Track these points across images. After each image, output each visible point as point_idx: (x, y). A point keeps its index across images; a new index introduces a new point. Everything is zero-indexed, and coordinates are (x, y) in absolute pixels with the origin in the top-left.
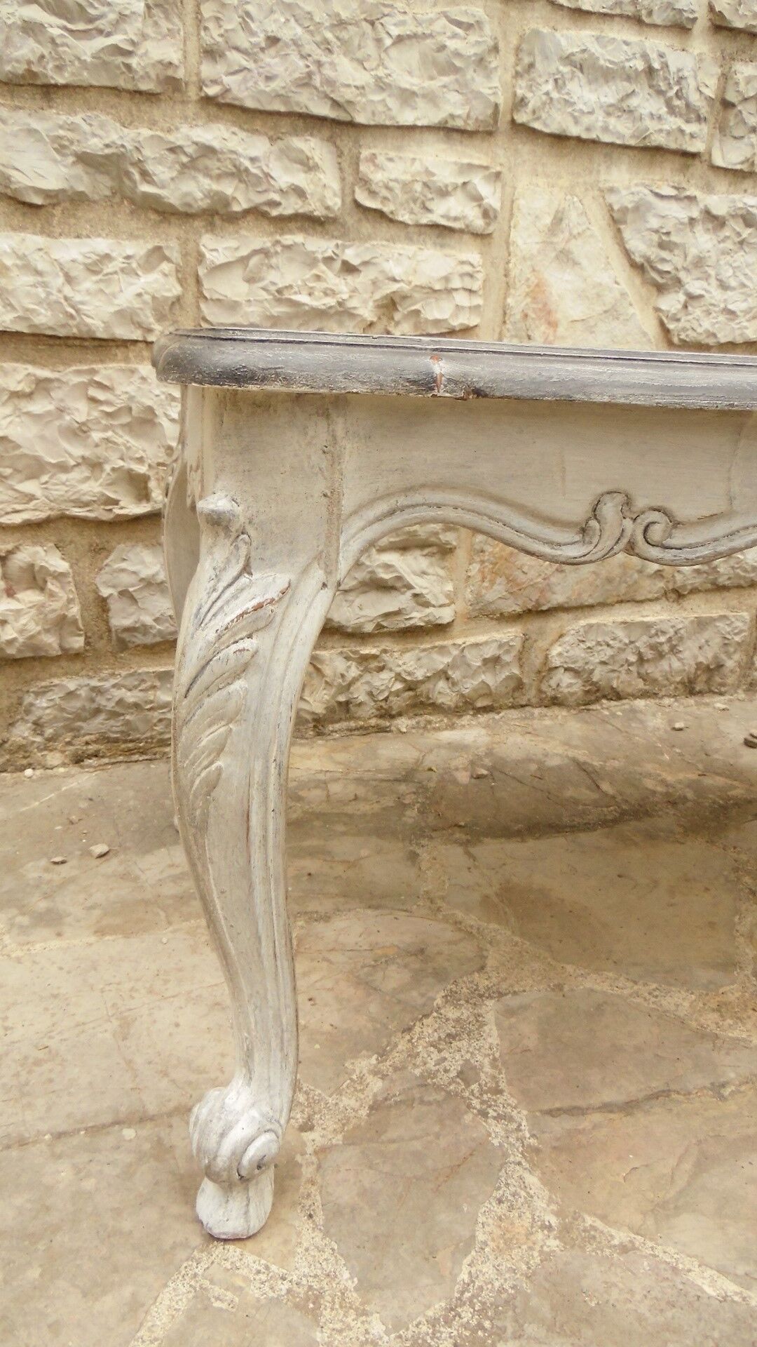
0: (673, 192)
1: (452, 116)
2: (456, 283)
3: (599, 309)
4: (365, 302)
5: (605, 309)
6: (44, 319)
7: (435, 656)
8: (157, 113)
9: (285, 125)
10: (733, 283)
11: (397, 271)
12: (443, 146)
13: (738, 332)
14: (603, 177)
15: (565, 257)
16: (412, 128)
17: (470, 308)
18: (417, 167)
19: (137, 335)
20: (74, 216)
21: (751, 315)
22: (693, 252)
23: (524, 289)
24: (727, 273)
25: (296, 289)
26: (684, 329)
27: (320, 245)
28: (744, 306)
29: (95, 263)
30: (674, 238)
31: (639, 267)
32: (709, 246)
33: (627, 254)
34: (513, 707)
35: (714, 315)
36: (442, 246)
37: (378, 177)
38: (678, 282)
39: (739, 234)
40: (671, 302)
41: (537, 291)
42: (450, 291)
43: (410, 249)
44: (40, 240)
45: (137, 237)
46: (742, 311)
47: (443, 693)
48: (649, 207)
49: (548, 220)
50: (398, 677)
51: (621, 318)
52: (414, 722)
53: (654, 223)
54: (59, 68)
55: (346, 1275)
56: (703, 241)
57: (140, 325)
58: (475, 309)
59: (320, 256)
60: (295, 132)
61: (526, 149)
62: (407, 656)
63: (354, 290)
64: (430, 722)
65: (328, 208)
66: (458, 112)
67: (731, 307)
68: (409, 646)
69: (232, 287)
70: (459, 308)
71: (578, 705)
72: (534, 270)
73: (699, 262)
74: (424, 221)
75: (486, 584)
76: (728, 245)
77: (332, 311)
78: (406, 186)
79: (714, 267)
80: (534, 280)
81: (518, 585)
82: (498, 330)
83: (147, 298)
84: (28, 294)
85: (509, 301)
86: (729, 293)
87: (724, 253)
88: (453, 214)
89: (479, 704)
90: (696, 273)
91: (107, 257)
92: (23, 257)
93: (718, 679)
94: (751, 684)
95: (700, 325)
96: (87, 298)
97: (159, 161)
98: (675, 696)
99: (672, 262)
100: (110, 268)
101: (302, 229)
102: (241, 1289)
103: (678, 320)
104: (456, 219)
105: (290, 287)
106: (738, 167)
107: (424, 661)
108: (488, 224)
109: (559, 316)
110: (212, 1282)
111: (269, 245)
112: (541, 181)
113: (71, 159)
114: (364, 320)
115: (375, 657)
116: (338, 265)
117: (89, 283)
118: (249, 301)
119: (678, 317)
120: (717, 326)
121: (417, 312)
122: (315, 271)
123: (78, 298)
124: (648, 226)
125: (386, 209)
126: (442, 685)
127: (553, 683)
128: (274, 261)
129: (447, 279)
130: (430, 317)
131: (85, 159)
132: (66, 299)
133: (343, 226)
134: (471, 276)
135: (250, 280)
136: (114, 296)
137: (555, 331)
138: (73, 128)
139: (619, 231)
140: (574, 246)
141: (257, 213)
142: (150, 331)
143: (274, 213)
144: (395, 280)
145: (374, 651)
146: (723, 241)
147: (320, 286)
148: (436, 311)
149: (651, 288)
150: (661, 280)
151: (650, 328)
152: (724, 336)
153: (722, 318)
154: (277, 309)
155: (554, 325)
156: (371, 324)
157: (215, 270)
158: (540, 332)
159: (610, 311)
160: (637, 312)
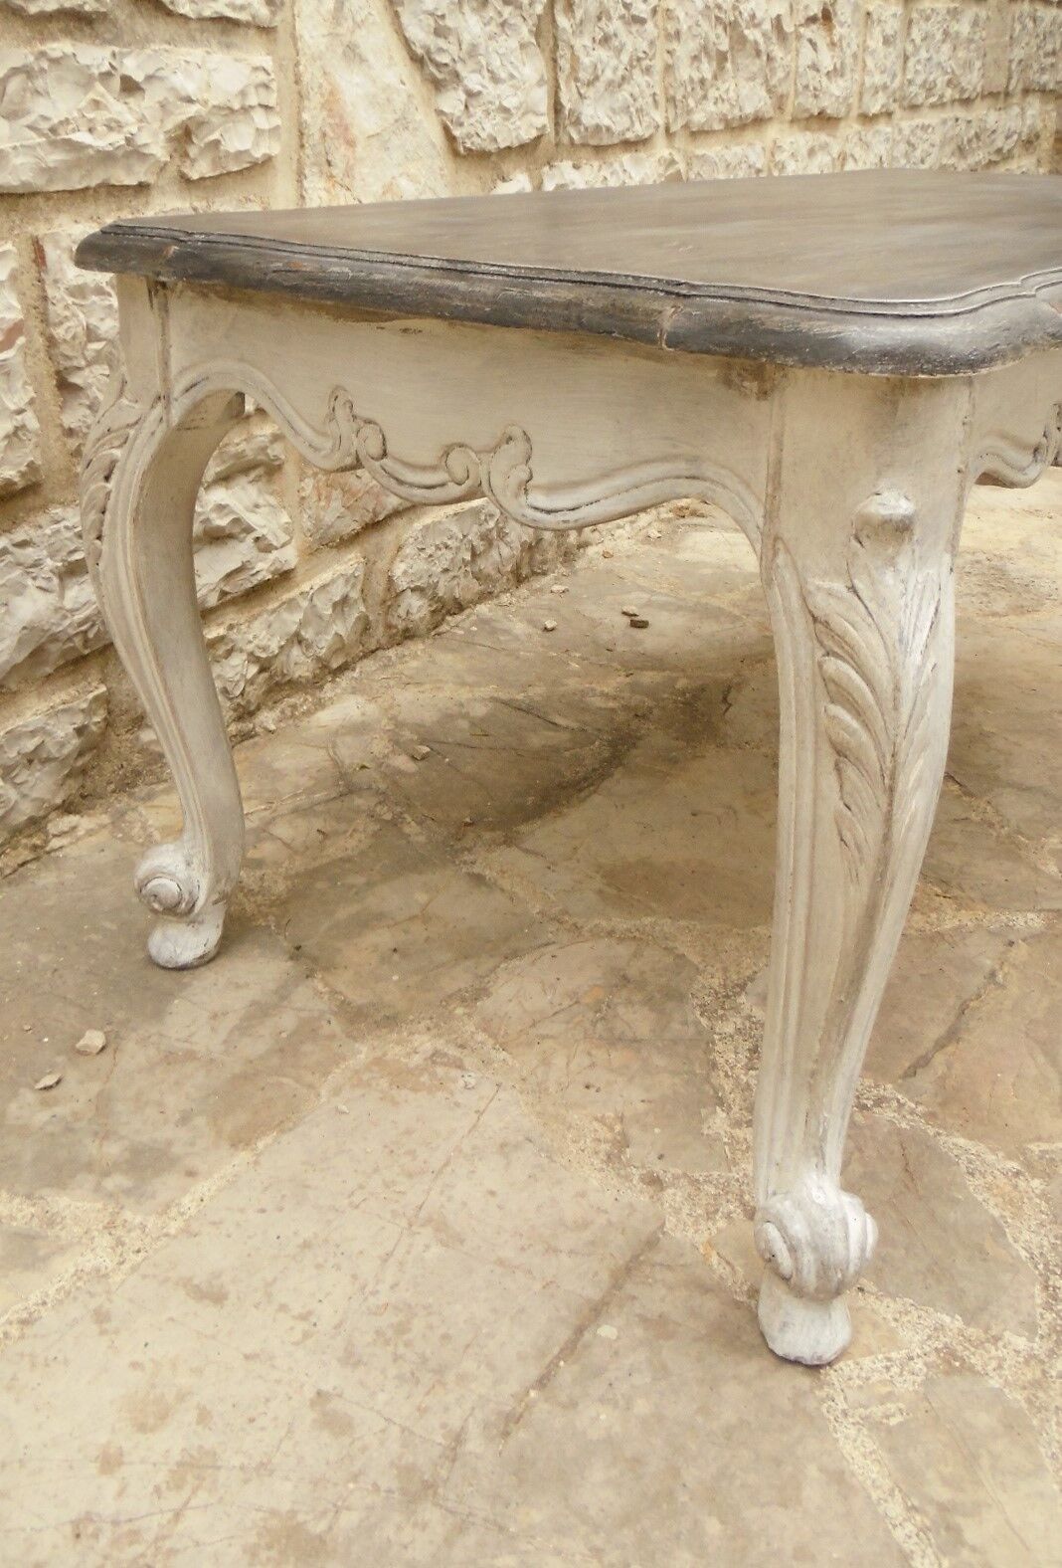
2: (253, 100)
3: (391, 118)
4: (155, 134)
5: (396, 117)
7: (286, 616)
11: (190, 88)
13: (514, 134)
15: (352, 53)
17: (270, 130)
21: (521, 111)
22: (466, 38)
23: (319, 99)
24: (496, 62)
25: (73, 124)
26: (469, 136)
27: (94, 56)
28: (515, 101)
30: (448, 22)
31: (418, 60)
32: (478, 30)
33: (407, 43)
34: (365, 656)
35: (492, 114)
36: (228, 46)
38: (457, 77)
40: (452, 102)
41: (332, 101)
42: (246, 110)
43: (196, 54)
46: (514, 108)
47: (300, 664)
49: (330, 5)
50: (253, 658)
51: (411, 127)
52: (278, 712)
53: (429, 4)
55: (947, 1319)
56: (472, 25)
58: (274, 132)
59: (96, 72)
62: (256, 624)
63: (142, 119)
64: (294, 707)
67: (505, 104)
68: (256, 611)
70: (259, 132)
72: (325, 74)
73: (472, 51)
74: (208, 12)
75: (323, 503)
76: (493, 27)
77: (121, 153)
79: (485, 56)
80: (326, 87)
81: (353, 495)
82: (295, 157)
85: (306, 116)
86: (501, 87)
87: (491, 37)
89: (335, 665)
90: (471, 65)
93: (540, 557)
95: (483, 129)
98: (509, 590)
99: (448, 52)
101: (68, 33)
102: (890, 1393)
103: (461, 125)
104: (242, 8)
105: (66, 121)
107: (275, 626)
108: (273, 13)
109: (355, 131)
110: (866, 1407)
111: (30, 59)
114: (158, 161)
115: (221, 639)
116: (116, 83)
118: (15, 148)
119: (462, 120)
120: (496, 128)
121: (216, 143)
122: (91, 95)
124: (424, 8)
126: (296, 652)
127: (402, 611)
128: (39, 83)
129: (243, 94)
130: (232, 150)
133: (114, 23)
134: (266, 86)
137: (354, 152)
139: (397, 15)
140: (359, 38)
143: (33, 9)
144: (189, 100)
145: (221, 631)
146: (488, 23)
147: (101, 116)
148: (237, 141)
149: (429, 86)
150: (440, 76)
151: (435, 135)
152: (503, 141)
153: (498, 119)
154: (53, 157)
155: (353, 145)
156: (164, 166)
158: (341, 156)
159: (400, 120)
160: (422, 117)
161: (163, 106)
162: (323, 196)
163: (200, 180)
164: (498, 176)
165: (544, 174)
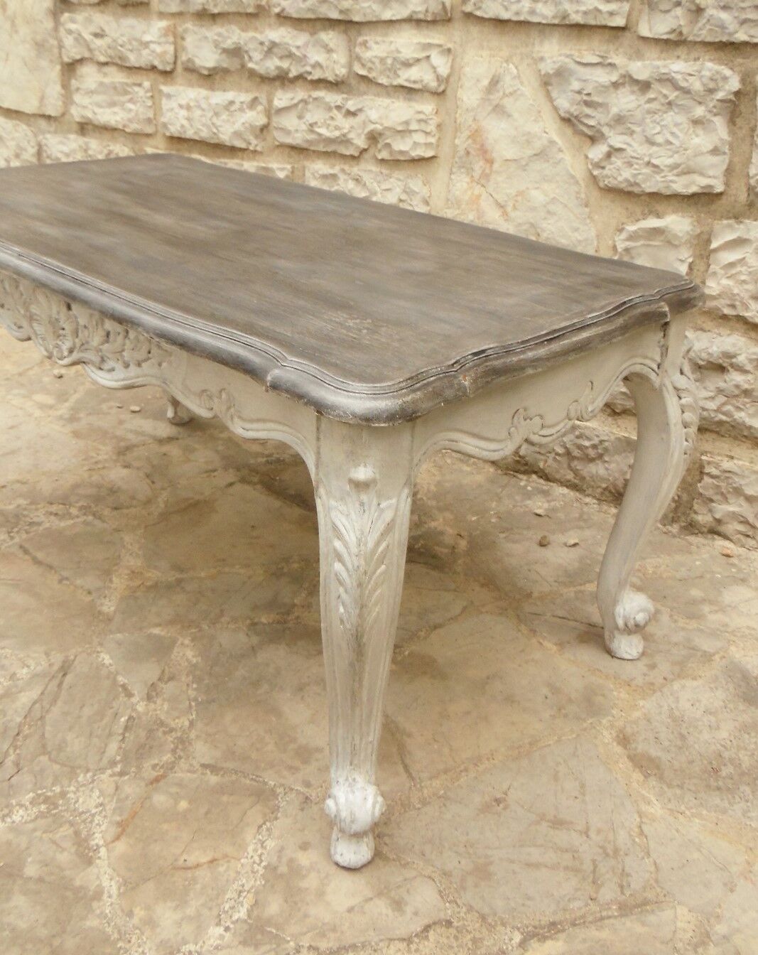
0: (595, 60)
1: (415, 12)
2: (414, 126)
3: (530, 152)
4: (359, 135)
5: (534, 152)
6: (204, 134)
8: (257, 23)
9: (318, 25)
10: (659, 139)
11: (375, 117)
12: (414, 32)
14: (537, 48)
15: (499, 110)
16: (391, 22)
17: (426, 144)
18: (393, 47)
19: (243, 145)
20: (224, 79)
21: (679, 170)
22: (614, 110)
23: (467, 133)
24: (653, 129)
25: (319, 124)
26: (607, 176)
27: (333, 98)
28: (670, 161)
29: (226, 105)
30: (595, 98)
31: (568, 121)
32: (632, 106)
33: (556, 109)
35: (636, 166)
36: (410, 100)
37: (367, 55)
38: (603, 136)
39: (665, 96)
40: (597, 152)
41: (476, 134)
42: (411, 132)
43: (387, 101)
44: (204, 92)
45: (248, 91)
46: (666, 166)
48: (571, 73)
49: (486, 82)
51: (551, 161)
53: (576, 85)
54: (215, 6)
56: (625, 101)
57: (245, 140)
58: (428, 145)
59: (333, 105)
60: (324, 29)
61: (475, 30)
63: (353, 127)
65: (336, 75)
66: (419, 9)
67: (655, 161)
69: (289, 121)
70: (416, 144)
71: (507, 469)
72: (475, 119)
73: (619, 120)
74: (395, 83)
76: (654, 106)
77: (339, 140)
78: (382, 60)
79: (640, 125)
80: (474, 126)
83: (247, 125)
84: (199, 121)
86: (655, 148)
87: (649, 112)
88: (413, 79)
90: (620, 128)
91: (232, 103)
92: (197, 102)
94: (691, 524)
95: (621, 175)
96: (223, 124)
97: (255, 50)
98: (598, 499)
99: (595, 118)
100: (233, 108)
101: (325, 88)
103: (603, 168)
105: (316, 123)
106: (665, 37)
108: (441, 85)
109: (494, 155)
111: (306, 97)
112: (485, 53)
113: (219, 51)
114: (358, 147)
116: (344, 111)
117: (224, 117)
118: (297, 130)
119: (602, 165)
120: (640, 177)
121: (390, 145)
122: (331, 114)
123: (218, 123)
124: (572, 88)
125: (370, 76)
128: (310, 107)
129: (407, 123)
130: (397, 149)
131: (225, 51)
132: (213, 124)
133: (350, 85)
134: (425, 121)
135: (300, 117)
136: (234, 123)
137: (491, 166)
138: (219, 35)
139: (548, 91)
140: (508, 102)
141: (300, 77)
142: (250, 144)
143: (309, 78)
144: (374, 123)
146: (650, 101)
147: (333, 123)
148: (401, 145)
149: (584, 138)
150: (590, 133)
151: (579, 170)
152: (649, 187)
153: (647, 170)
154: (311, 137)
155: (491, 162)
156: (365, 150)
157: (280, 111)
158: (479, 166)
159: (541, 155)
160: (567, 157)
161: (364, 123)
162: (465, 185)
163: (383, 160)
164: (651, 212)
165: (720, 225)
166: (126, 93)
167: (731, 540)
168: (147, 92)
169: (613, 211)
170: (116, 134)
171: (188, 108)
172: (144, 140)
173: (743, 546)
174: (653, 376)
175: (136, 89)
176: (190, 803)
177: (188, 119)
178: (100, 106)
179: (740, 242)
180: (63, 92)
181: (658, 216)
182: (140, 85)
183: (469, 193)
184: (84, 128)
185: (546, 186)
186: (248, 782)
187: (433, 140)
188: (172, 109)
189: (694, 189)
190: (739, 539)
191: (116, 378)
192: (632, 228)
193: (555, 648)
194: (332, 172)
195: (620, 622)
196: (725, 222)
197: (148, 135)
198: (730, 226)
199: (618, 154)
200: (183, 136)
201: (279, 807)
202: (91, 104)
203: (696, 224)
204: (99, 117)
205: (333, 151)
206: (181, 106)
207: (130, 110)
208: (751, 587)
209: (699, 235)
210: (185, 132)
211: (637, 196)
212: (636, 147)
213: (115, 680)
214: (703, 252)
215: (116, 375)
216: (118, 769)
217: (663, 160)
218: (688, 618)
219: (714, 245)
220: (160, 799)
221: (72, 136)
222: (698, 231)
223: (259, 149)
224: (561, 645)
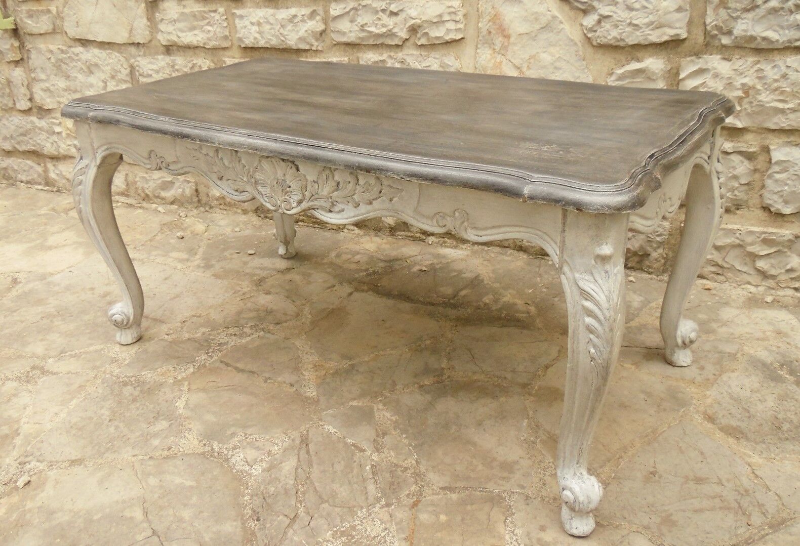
2: (446, 18)
3: (537, 27)
4: (402, 29)
5: (541, 26)
6: (274, 42)
10: (637, 6)
11: (414, 14)
13: (642, 38)
17: (456, 29)
19: (307, 47)
21: (653, 26)
23: (488, 18)
25: (369, 24)
26: (599, 37)
27: (379, 4)
28: (647, 20)
29: (291, 19)
35: (621, 27)
38: (594, 8)
40: (590, 21)
41: (496, 18)
42: (443, 22)
44: (271, 11)
45: (308, 6)
46: (644, 24)
51: (555, 31)
52: (437, 240)
57: (308, 43)
59: (379, 9)
63: (396, 24)
64: (445, 242)
67: (635, 22)
69: (344, 25)
70: (448, 31)
71: (536, 254)
72: (493, 8)
77: (386, 34)
80: (493, 12)
82: (476, 40)
83: (310, 32)
84: (269, 33)
85: (480, 24)
86: (634, 13)
91: (295, 16)
92: (266, 19)
93: (647, 263)
95: (610, 34)
96: (289, 33)
100: (296, 21)
103: (596, 31)
105: (366, 24)
109: (511, 32)
111: (356, 6)
114: (401, 38)
116: (388, 12)
117: (289, 27)
118: (351, 31)
119: (595, 29)
120: (624, 34)
121: (427, 33)
122: (378, 16)
123: (285, 33)
128: (360, 12)
129: (440, 16)
130: (433, 36)
132: (281, 34)
134: (454, 13)
135: (352, 21)
136: (298, 31)
137: (509, 40)
142: (313, 45)
144: (414, 19)
147: (380, 23)
148: (437, 33)
149: (578, 12)
150: (583, 7)
151: (577, 36)
152: (631, 41)
153: (629, 29)
154: (362, 35)
155: (508, 37)
156: (407, 40)
157: (336, 18)
158: (499, 41)
159: (546, 28)
160: (566, 27)
161: (405, 20)
162: (489, 56)
163: (422, 45)
164: (632, 59)
165: (684, 61)
166: (204, 18)
167: (707, 279)
168: (223, 15)
169: (605, 62)
170: (197, 51)
171: (259, 24)
172: (221, 53)
173: (716, 281)
174: (705, 165)
175: (213, 14)
176: (446, 515)
177: (259, 33)
178: (182, 31)
179: (701, 71)
180: (149, 23)
181: (639, 60)
182: (215, 11)
183: (493, 61)
184: (169, 49)
185: (552, 49)
186: (479, 493)
187: (461, 26)
188: (245, 27)
189: (665, 38)
190: (713, 278)
191: (346, 216)
192: (620, 71)
193: (633, 367)
194: (381, 58)
195: (679, 341)
196: (688, 59)
197: (225, 49)
198: (692, 61)
199: (607, 20)
200: (256, 46)
201: (510, 506)
202: (174, 30)
203: (667, 62)
204: (183, 39)
205: (380, 43)
206: (252, 24)
207: (209, 31)
208: (732, 307)
209: (669, 71)
210: (257, 42)
211: (623, 48)
212: (621, 14)
213: (346, 443)
214: (673, 82)
215: (344, 214)
216: (383, 502)
217: (641, 20)
218: (706, 333)
219: (681, 76)
220: (424, 517)
221: (160, 57)
222: (669, 67)
223: (320, 48)
224: (636, 364)
